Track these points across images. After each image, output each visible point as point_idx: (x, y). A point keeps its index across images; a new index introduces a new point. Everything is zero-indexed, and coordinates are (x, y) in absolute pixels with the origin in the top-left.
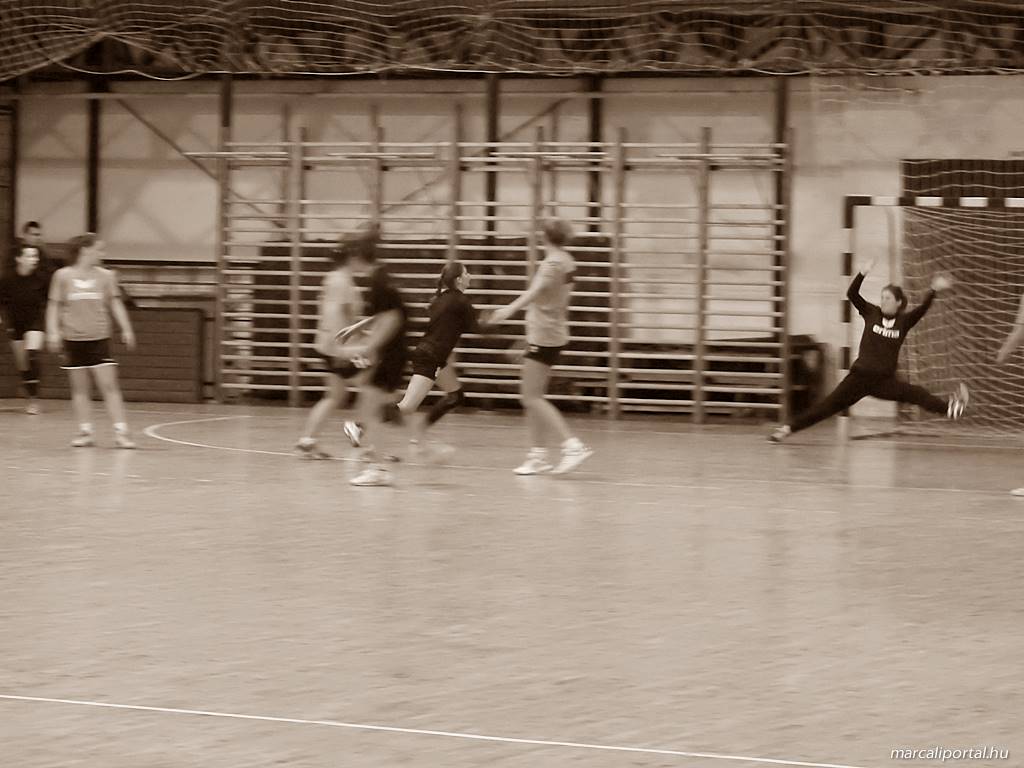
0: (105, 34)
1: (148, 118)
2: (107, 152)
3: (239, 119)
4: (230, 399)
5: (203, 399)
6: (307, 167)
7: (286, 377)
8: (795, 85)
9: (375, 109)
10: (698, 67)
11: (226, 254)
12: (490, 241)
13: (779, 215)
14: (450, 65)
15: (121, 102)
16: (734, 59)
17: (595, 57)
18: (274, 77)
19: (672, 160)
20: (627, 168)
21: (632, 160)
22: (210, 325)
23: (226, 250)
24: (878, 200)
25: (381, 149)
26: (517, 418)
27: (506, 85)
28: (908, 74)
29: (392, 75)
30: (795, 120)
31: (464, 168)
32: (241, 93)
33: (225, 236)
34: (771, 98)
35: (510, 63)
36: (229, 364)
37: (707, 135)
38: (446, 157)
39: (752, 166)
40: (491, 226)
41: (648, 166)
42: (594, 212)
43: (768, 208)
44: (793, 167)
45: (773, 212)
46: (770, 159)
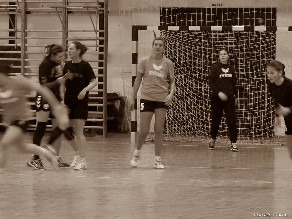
13: (101, 35)
19: (49, 8)
20: (28, 12)
21: (30, 9)
24: (149, 27)
39: (88, 11)
41: (38, 11)
42: (12, 34)
43: (96, 31)
44: (108, 12)
45: (98, 33)
46: (97, 8)
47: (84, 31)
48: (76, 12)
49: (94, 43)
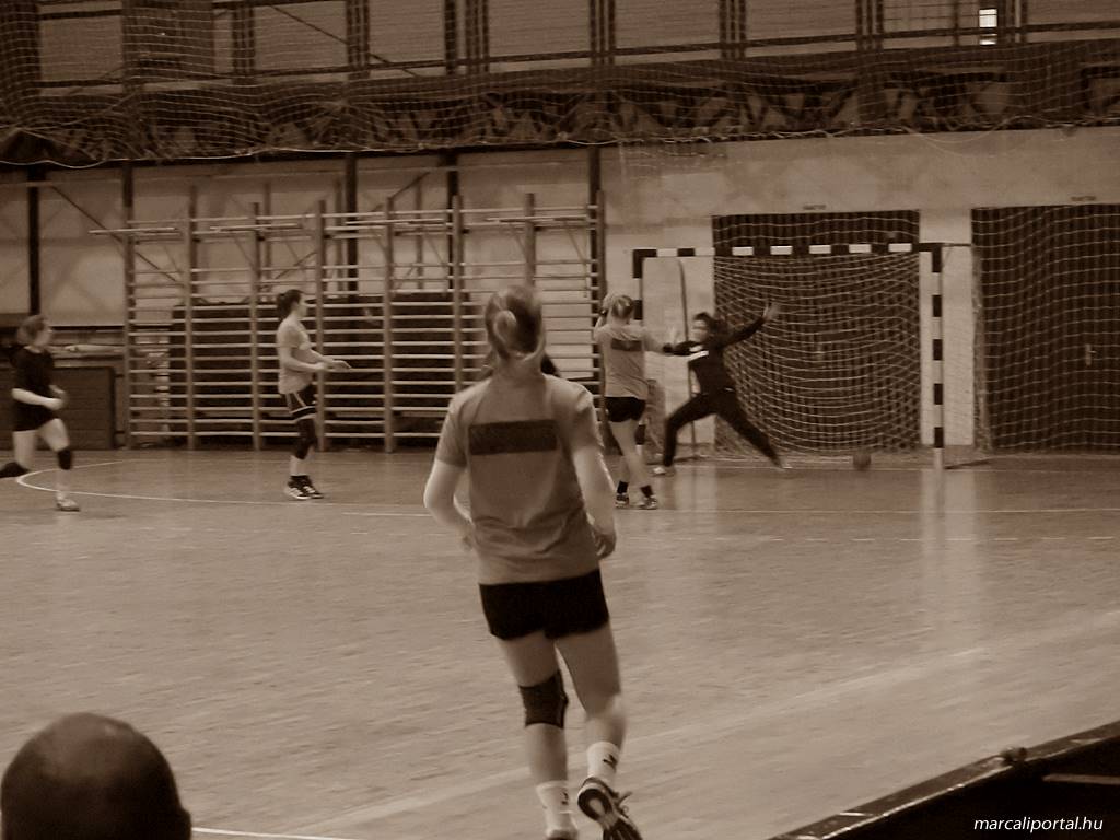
0: (19, 129)
1: (78, 202)
2: (44, 234)
3: (138, 201)
4: (138, 446)
5: (115, 446)
6: (196, 240)
7: (185, 425)
8: (604, 153)
9: (267, 187)
10: (522, 141)
11: (132, 318)
12: (352, 299)
13: (594, 269)
14: (315, 147)
15: (54, 188)
16: (553, 133)
17: (435, 136)
18: (167, 163)
19: (497, 223)
20: (465, 231)
21: (469, 223)
22: (118, 381)
23: (132, 315)
24: (661, 253)
25: (258, 222)
26: (378, 454)
27: (361, 163)
28: (701, 141)
29: (265, 158)
30: (606, 185)
31: (326, 237)
32: (141, 177)
33: (132, 303)
34: (585, 165)
35: (364, 143)
36: (136, 414)
37: (531, 199)
38: (313, 226)
39: (567, 226)
40: (353, 286)
41: (481, 229)
42: (451, 271)
43: (585, 262)
44: (604, 226)
45: (589, 266)
46: (582, 219)
47: (564, 262)
48: (550, 227)
49: (581, 283)
